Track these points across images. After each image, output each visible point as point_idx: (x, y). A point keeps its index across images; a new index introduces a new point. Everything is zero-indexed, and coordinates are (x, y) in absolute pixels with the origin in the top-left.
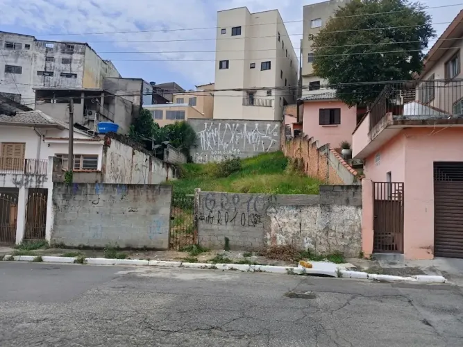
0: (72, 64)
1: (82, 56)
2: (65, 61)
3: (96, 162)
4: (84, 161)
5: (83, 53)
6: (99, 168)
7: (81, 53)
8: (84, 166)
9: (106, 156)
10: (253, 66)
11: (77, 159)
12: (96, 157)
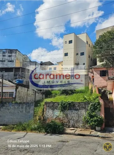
0: (12, 57)
1: (16, 54)
2: (10, 56)
3: (13, 94)
4: (9, 94)
5: (16, 53)
6: (14, 96)
7: (15, 53)
8: (9, 96)
9: (16, 92)
10: (77, 54)
11: (7, 94)
12: (13, 93)
